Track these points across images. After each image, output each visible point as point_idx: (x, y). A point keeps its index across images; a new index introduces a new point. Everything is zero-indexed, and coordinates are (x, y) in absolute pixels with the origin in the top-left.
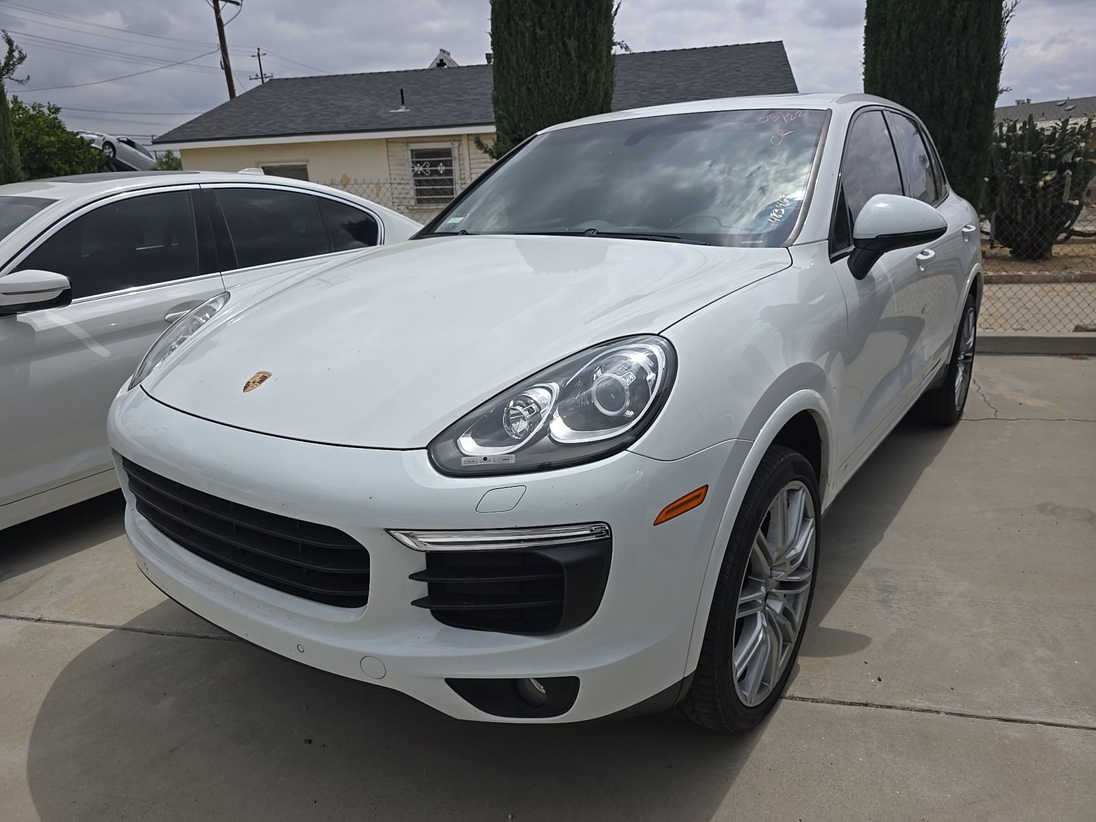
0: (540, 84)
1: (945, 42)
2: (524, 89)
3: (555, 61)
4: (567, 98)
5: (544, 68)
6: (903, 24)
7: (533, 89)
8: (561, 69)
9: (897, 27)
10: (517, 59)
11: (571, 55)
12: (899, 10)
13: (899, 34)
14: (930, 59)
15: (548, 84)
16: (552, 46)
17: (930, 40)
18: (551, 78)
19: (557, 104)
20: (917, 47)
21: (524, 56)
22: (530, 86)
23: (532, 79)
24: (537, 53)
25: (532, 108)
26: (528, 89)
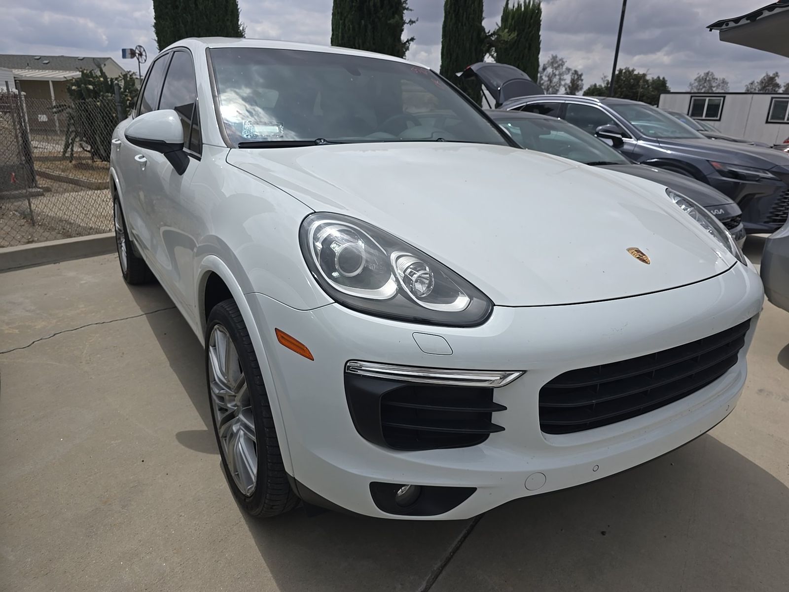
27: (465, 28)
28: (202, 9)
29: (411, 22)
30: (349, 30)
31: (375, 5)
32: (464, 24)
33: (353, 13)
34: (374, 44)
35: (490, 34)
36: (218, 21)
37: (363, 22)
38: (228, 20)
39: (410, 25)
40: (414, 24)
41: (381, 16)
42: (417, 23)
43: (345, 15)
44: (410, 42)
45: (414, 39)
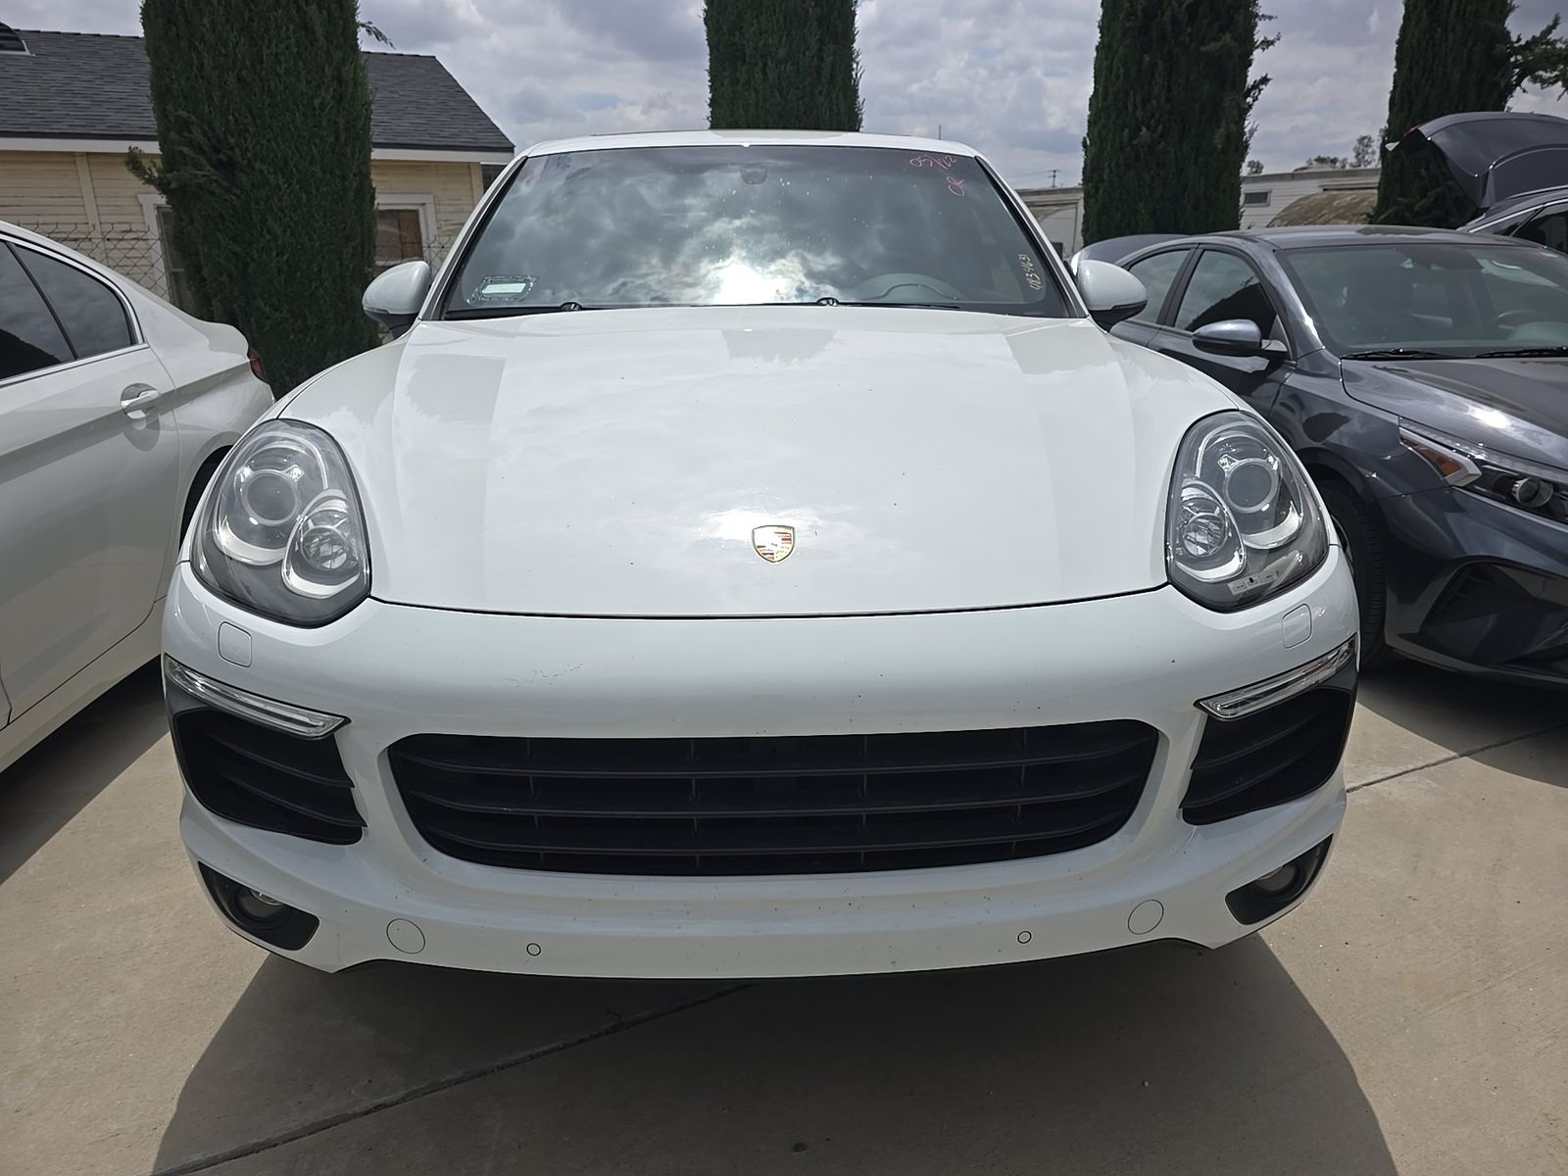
0: (263, 73)
1: (817, 92)
2: (231, 78)
3: (288, 38)
4: (317, 102)
5: (268, 47)
6: (769, 62)
7: (249, 80)
8: (298, 52)
9: (761, 65)
10: (213, 23)
11: (314, 33)
12: (761, 43)
13: (765, 73)
14: (803, 110)
15: (278, 75)
16: (280, 11)
17: (800, 86)
18: (283, 66)
19: (299, 110)
20: (788, 93)
21: (227, 21)
22: (244, 73)
23: (248, 63)
24: (251, 20)
25: (250, 111)
26: (239, 79)
27: (1451, 36)
28: (774, 80)
29: (1267, 43)
30: (1118, 77)
31: (1174, 20)
32: (1449, 27)
33: (1127, 42)
34: (1168, 100)
35: (1523, 42)
36: (803, 97)
37: (1147, 59)
38: (821, 93)
39: (1264, 49)
40: (1271, 47)
41: (1187, 40)
42: (1276, 44)
43: (1115, 48)
44: (1261, 87)
45: (1269, 80)
